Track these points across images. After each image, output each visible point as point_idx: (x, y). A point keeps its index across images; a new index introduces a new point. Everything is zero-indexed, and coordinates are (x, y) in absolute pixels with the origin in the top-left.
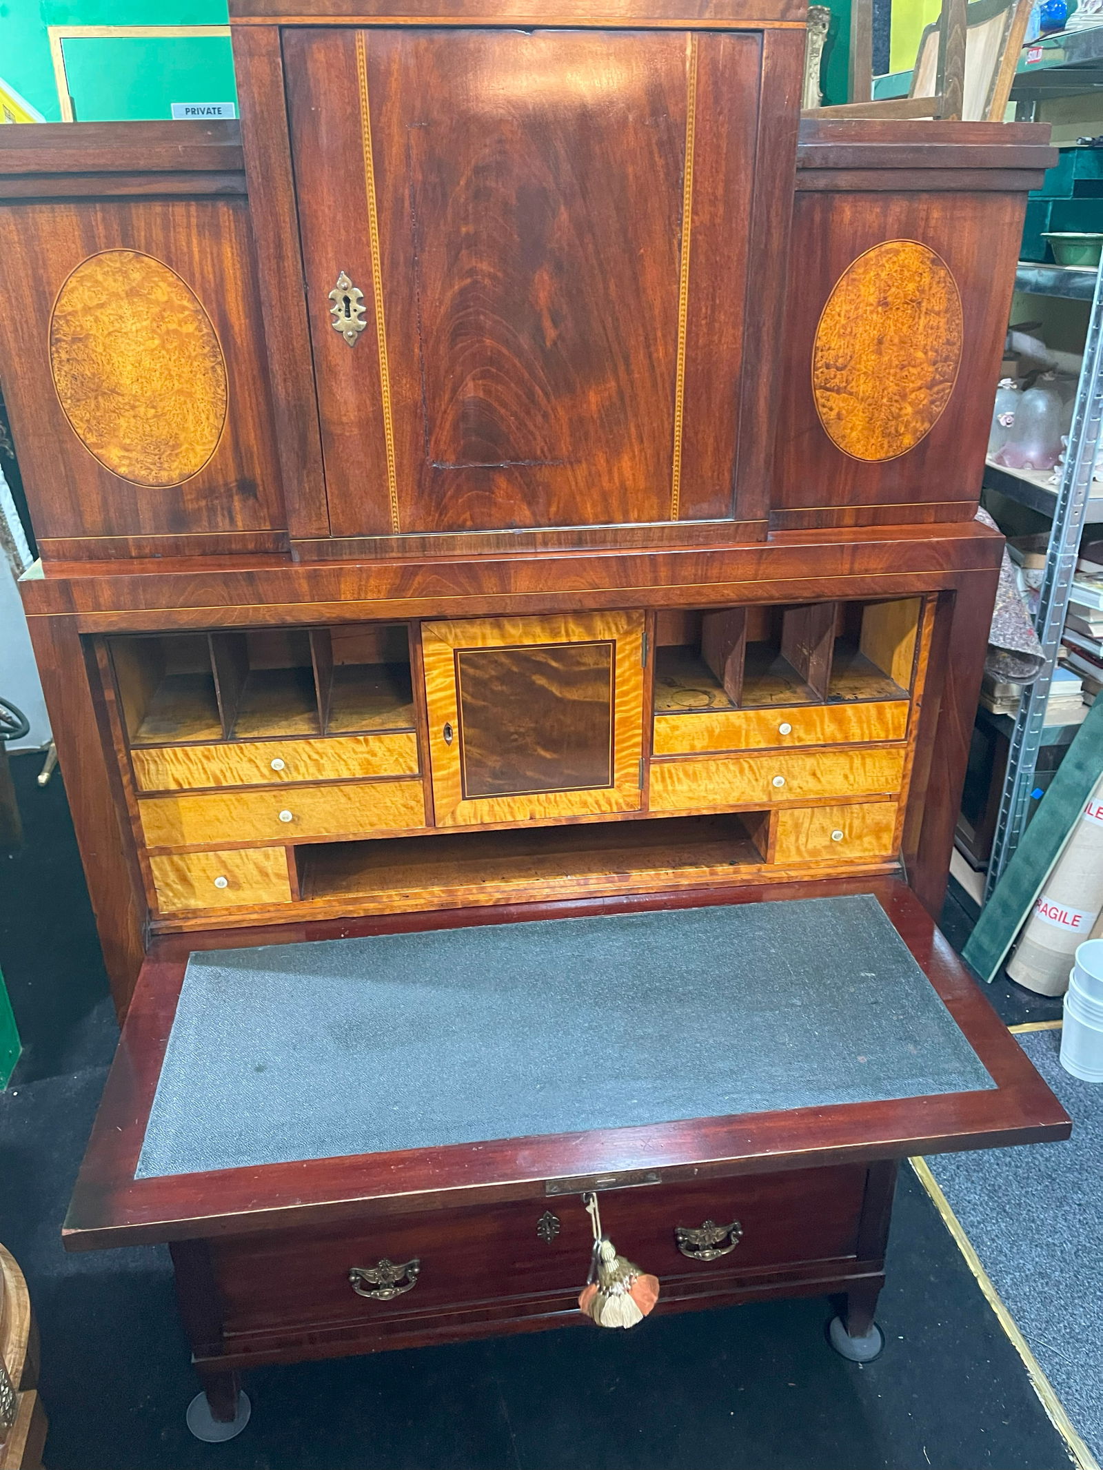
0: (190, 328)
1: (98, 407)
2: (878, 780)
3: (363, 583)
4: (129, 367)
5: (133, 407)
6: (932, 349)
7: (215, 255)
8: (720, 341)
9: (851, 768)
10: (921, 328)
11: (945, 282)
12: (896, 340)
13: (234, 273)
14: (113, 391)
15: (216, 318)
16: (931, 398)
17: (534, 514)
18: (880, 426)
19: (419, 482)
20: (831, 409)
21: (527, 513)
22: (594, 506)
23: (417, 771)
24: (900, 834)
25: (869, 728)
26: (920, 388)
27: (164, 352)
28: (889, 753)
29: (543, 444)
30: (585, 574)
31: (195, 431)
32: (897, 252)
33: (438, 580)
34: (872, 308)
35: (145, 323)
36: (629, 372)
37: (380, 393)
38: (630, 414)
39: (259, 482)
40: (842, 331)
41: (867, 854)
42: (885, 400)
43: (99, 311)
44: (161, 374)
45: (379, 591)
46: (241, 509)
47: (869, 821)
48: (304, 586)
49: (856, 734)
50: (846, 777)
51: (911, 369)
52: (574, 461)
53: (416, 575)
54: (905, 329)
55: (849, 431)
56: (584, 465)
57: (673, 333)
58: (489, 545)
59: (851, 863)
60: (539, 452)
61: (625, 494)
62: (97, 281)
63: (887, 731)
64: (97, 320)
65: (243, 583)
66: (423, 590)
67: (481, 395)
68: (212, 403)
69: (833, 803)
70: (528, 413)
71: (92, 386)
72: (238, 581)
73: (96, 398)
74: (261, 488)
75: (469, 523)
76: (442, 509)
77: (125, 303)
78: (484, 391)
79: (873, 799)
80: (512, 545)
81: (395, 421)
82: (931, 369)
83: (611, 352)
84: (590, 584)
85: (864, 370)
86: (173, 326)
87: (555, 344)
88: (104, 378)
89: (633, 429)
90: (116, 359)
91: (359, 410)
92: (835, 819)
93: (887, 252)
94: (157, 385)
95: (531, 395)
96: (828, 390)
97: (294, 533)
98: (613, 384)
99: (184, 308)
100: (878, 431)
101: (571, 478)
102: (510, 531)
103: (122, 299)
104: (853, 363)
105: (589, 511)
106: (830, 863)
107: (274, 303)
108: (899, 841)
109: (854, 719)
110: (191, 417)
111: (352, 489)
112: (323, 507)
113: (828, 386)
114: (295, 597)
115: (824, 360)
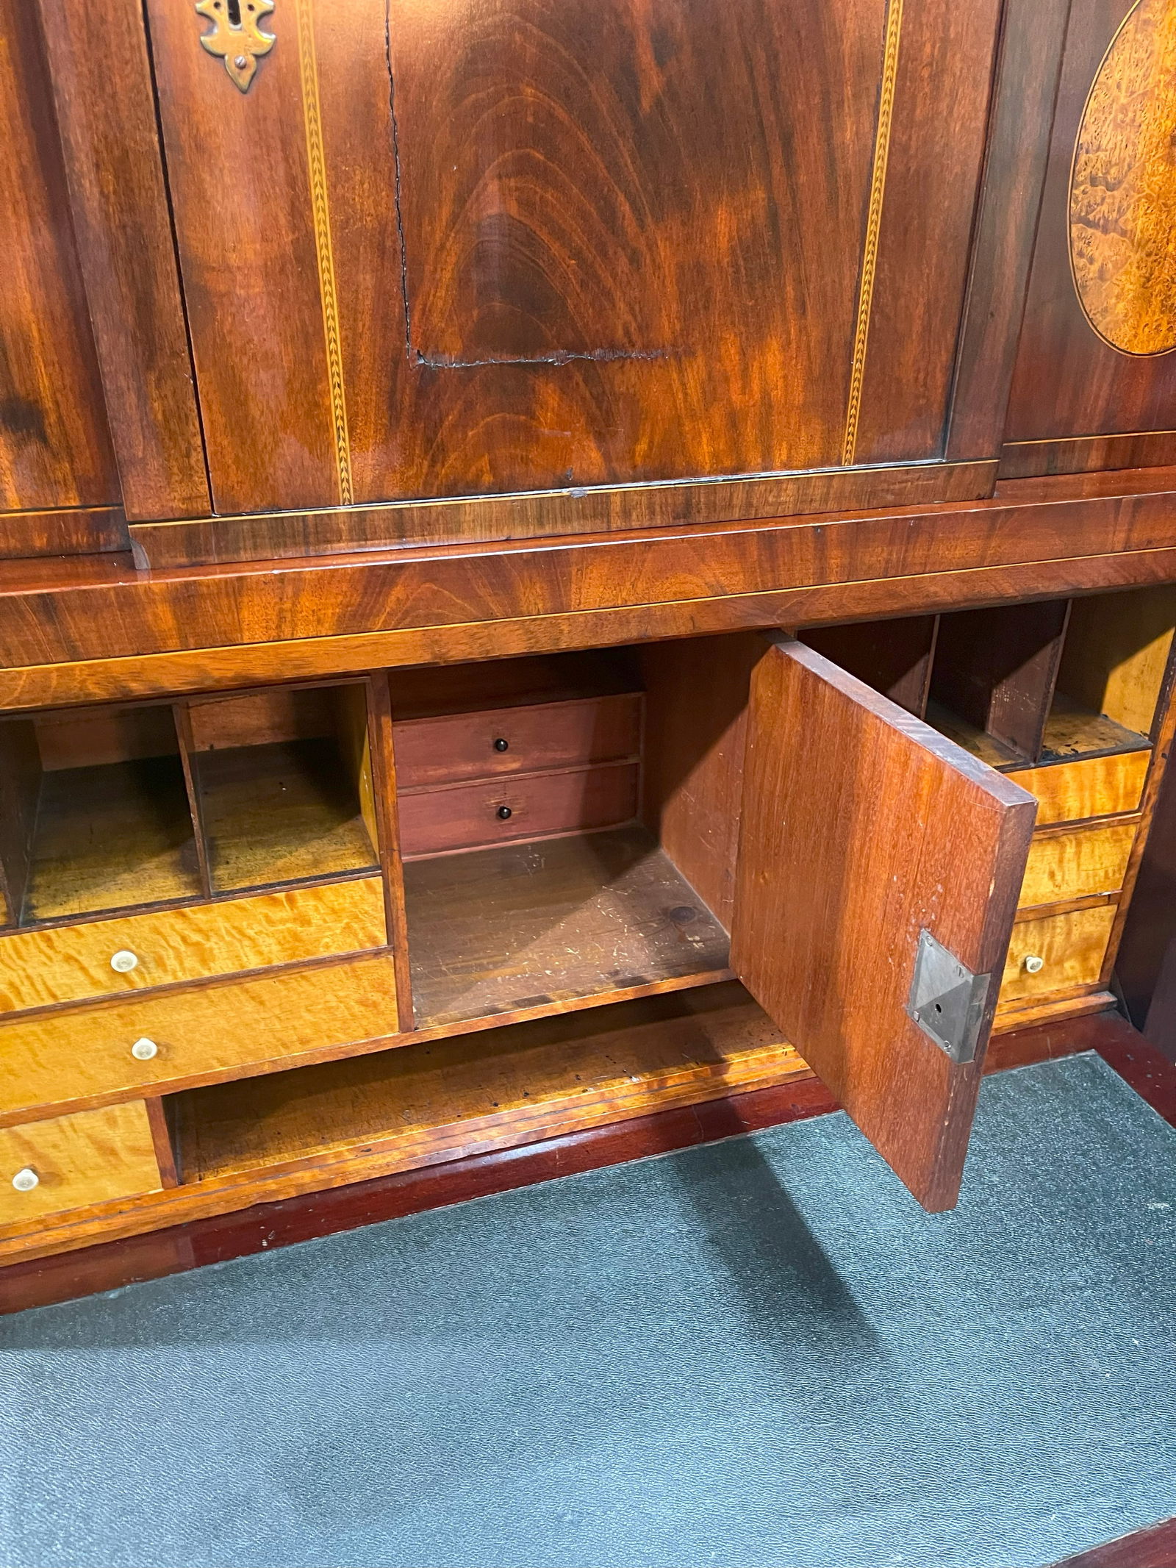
2: (1095, 876)
3: (288, 605)
8: (951, 112)
9: (1061, 861)
17: (607, 457)
18: (1160, 292)
19: (392, 392)
20: (1091, 261)
21: (595, 455)
22: (712, 438)
23: (383, 942)
24: (1114, 950)
25: (1092, 796)
28: (1115, 833)
29: (628, 318)
30: (702, 566)
33: (435, 593)
34: (1168, 78)
36: (790, 169)
37: (308, 203)
38: (785, 254)
39: (49, 404)
40: (1120, 116)
41: (1067, 984)
45: (319, 621)
46: (14, 463)
47: (1075, 936)
48: (164, 617)
49: (1073, 807)
50: (1052, 875)
52: (681, 353)
53: (393, 583)
55: (1114, 300)
56: (700, 361)
57: (873, 91)
58: (524, 520)
59: (1045, 1001)
60: (620, 332)
61: (769, 414)
63: (1116, 800)
66: (406, 613)
67: (514, 209)
69: (1031, 916)
70: (604, 254)
72: (21, 613)
74: (53, 418)
75: (487, 479)
76: (436, 452)
78: (519, 202)
79: (1086, 903)
80: (566, 519)
81: (340, 264)
83: (761, 123)
84: (710, 586)
85: (1148, 191)
87: (658, 103)
89: (790, 290)
91: (265, 239)
92: (1030, 940)
95: (610, 215)
96: (1089, 224)
97: (136, 511)
98: (761, 194)
100: (1156, 302)
101: (676, 385)
102: (565, 492)
104: (1131, 176)
105: (704, 451)
106: (1016, 1004)
108: (1112, 962)
109: (1072, 785)
111: (255, 412)
112: (194, 454)
113: (1091, 217)
114: (148, 643)
115: (1089, 170)
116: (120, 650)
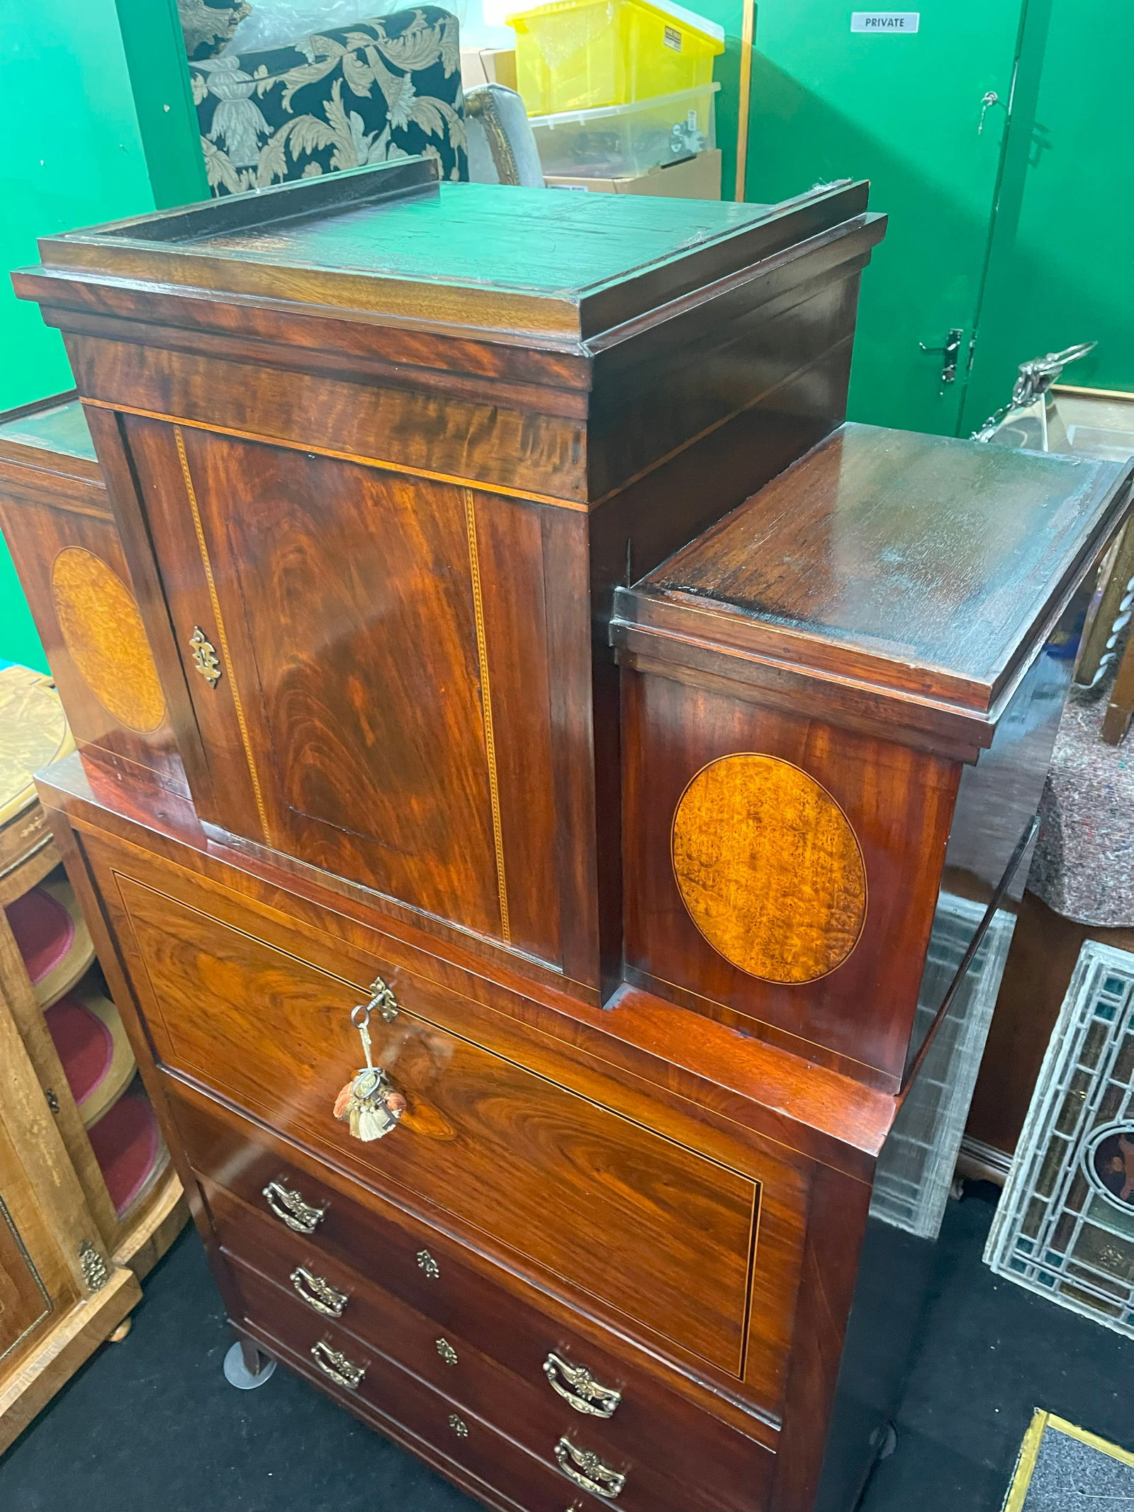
0: (133, 621)
4: (102, 637)
5: (109, 667)
6: (823, 889)
8: (533, 801)
10: (807, 864)
11: (838, 823)
12: (773, 861)
14: (96, 651)
16: (826, 942)
17: (377, 880)
18: (760, 943)
19: (281, 815)
20: (698, 902)
21: (372, 877)
22: (429, 896)
26: (810, 926)
27: (120, 634)
29: (376, 827)
30: (410, 958)
31: (149, 699)
32: (769, 768)
33: (292, 905)
34: (740, 817)
35: (105, 608)
36: (446, 795)
40: (704, 827)
42: (764, 919)
43: (77, 590)
44: (121, 649)
51: (796, 900)
52: (406, 853)
53: (275, 894)
54: (785, 855)
55: (721, 932)
56: (416, 860)
58: (343, 889)
60: (374, 832)
61: (456, 899)
62: (72, 568)
64: (77, 596)
67: (319, 765)
70: (361, 796)
75: (325, 865)
76: (302, 843)
77: (91, 589)
78: (321, 763)
80: (361, 899)
81: (255, 759)
82: (824, 910)
83: (426, 770)
84: (416, 969)
85: (735, 878)
86: (122, 616)
87: (375, 746)
88: (89, 639)
89: (456, 848)
90: (93, 628)
91: (227, 740)
93: (755, 765)
94: (120, 656)
95: (360, 781)
96: (692, 880)
97: (199, 815)
98: (432, 800)
99: (127, 605)
100: (757, 948)
101: (406, 866)
102: (359, 886)
103: (89, 586)
104: (720, 865)
105: (425, 899)
110: (145, 688)
111: (232, 799)
113: (692, 876)
115: (685, 848)
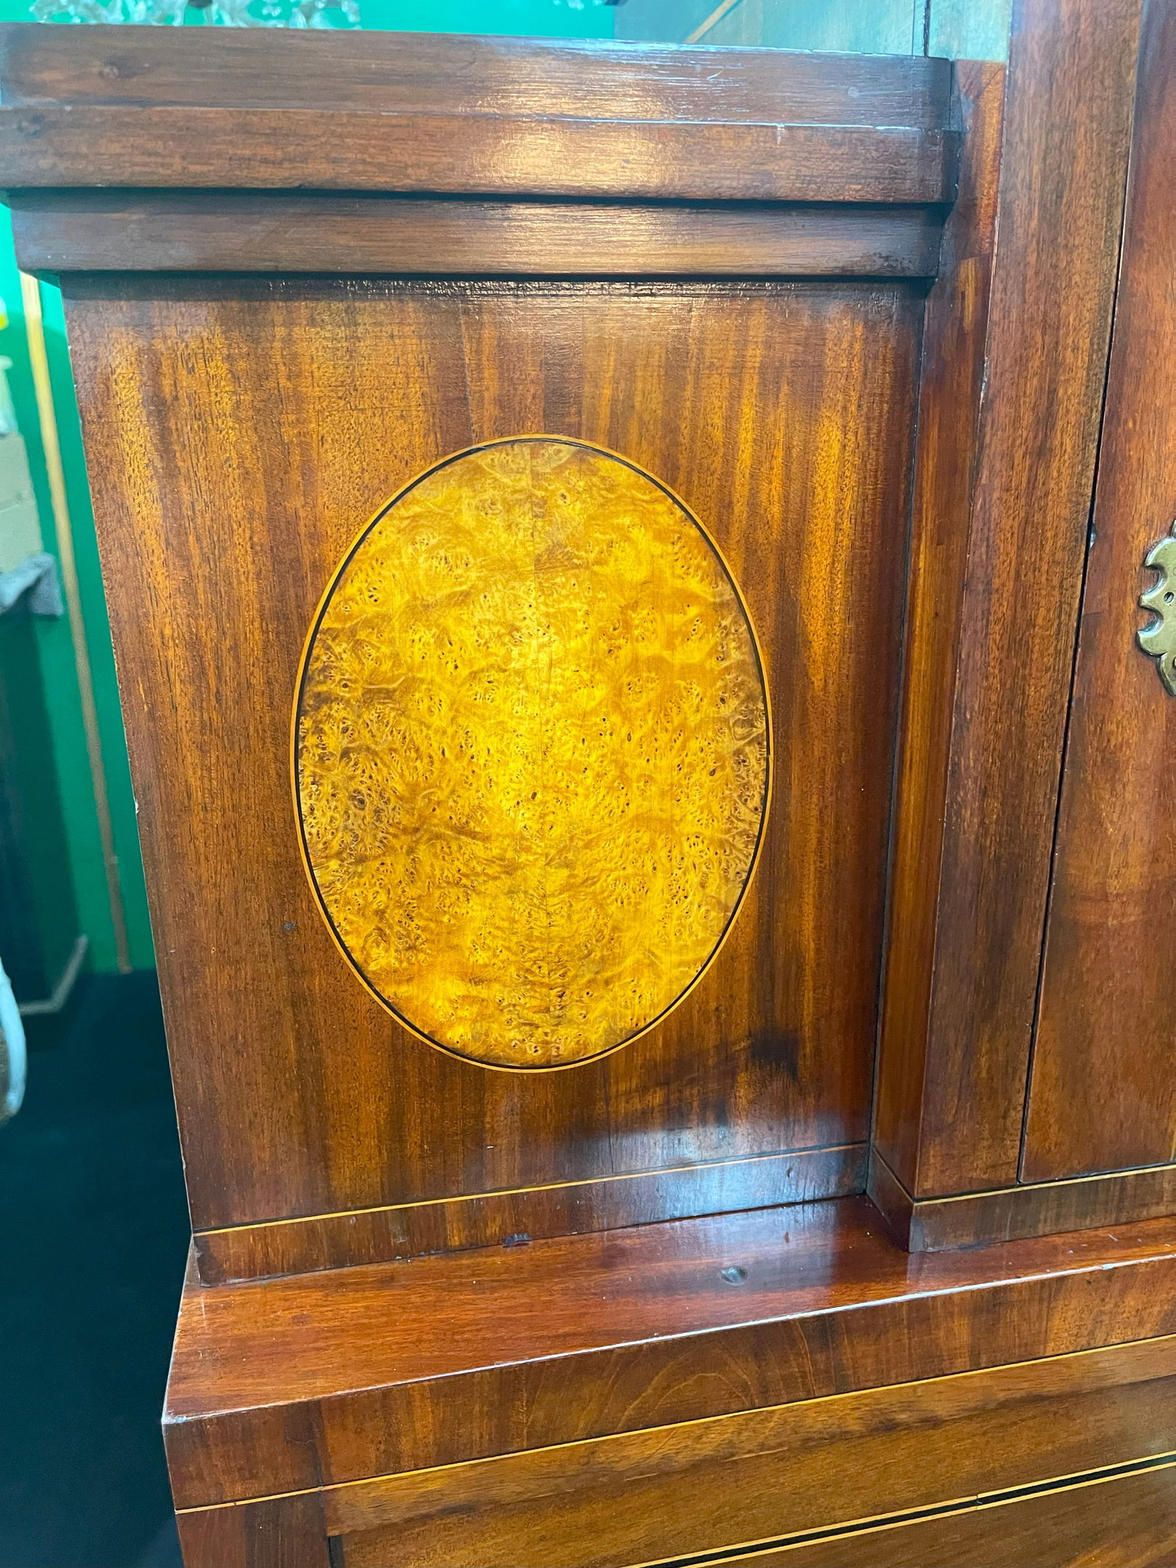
0: (695, 652)
1: (412, 876)
3: (1109, 1307)
4: (516, 765)
5: (511, 869)
7: (795, 452)
13: (839, 501)
14: (462, 830)
15: (769, 621)
27: (615, 719)
31: (667, 916)
35: (574, 644)
39: (807, 1031)
43: (455, 612)
44: (599, 776)
45: (1141, 1322)
48: (958, 1333)
62: (457, 530)
64: (443, 639)
65: (805, 1346)
68: (722, 844)
71: (406, 820)
72: (791, 1340)
73: (411, 851)
74: (808, 1049)
77: (528, 591)
86: (649, 649)
88: (440, 795)
90: (483, 741)
91: (1155, 860)
94: (581, 808)
97: (928, 1185)
99: (690, 598)
103: (521, 577)
107: (996, 583)
110: (659, 883)
111: (1096, 1060)
112: (1013, 1113)
114: (931, 1364)
116: (897, 1377)
